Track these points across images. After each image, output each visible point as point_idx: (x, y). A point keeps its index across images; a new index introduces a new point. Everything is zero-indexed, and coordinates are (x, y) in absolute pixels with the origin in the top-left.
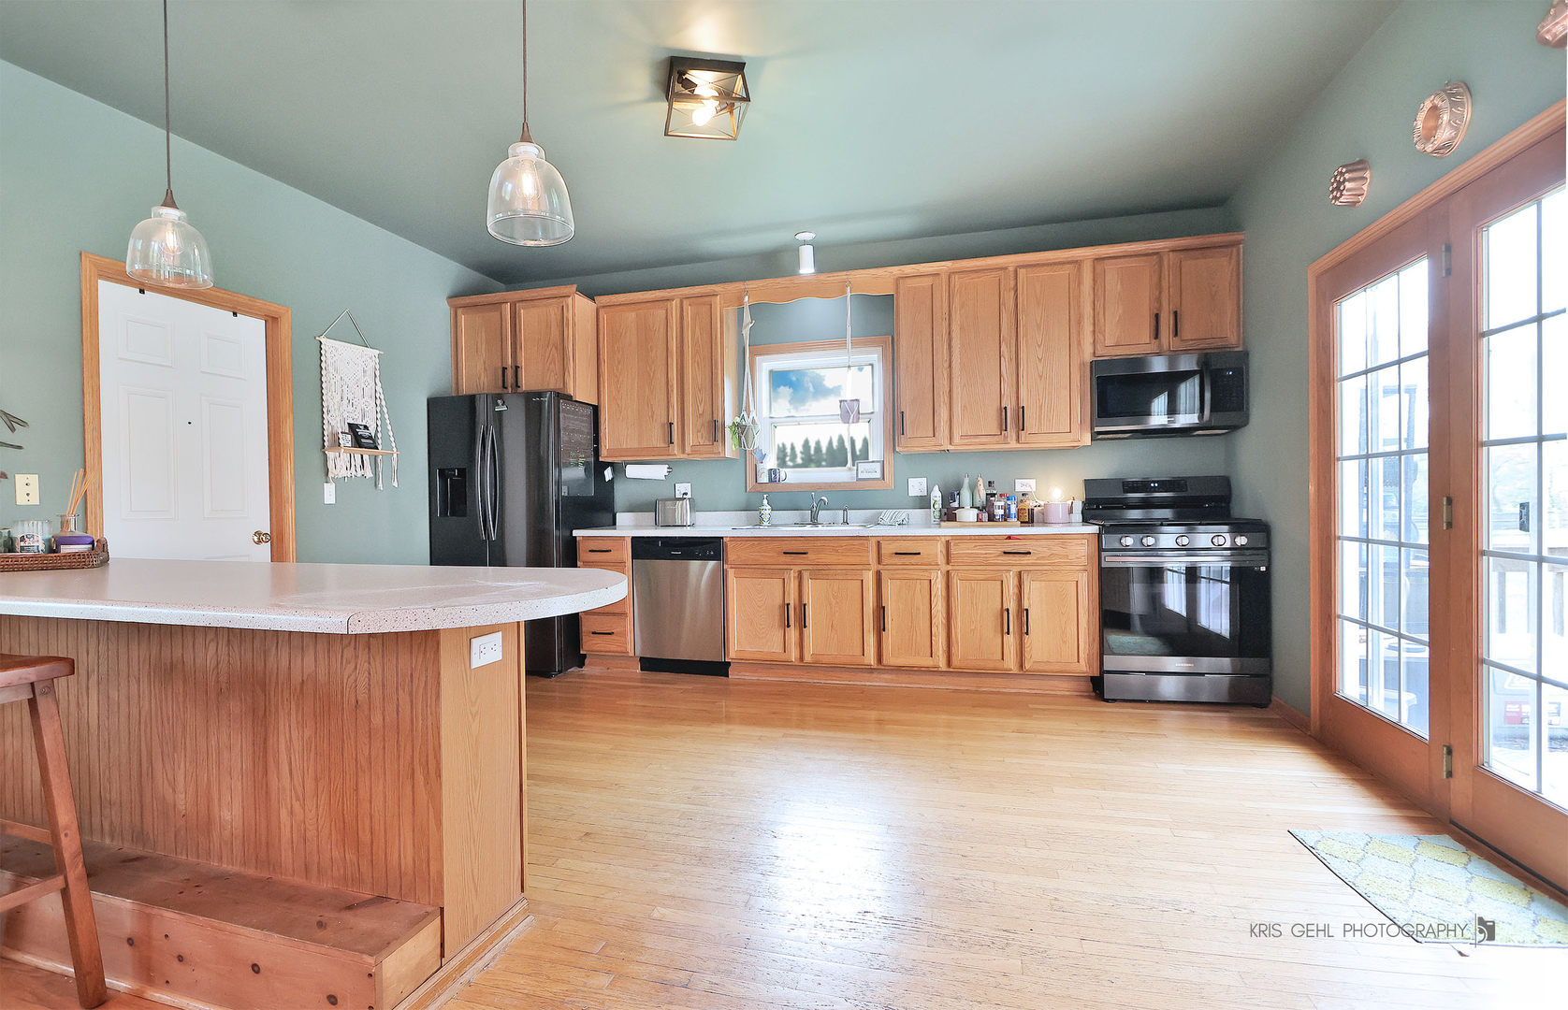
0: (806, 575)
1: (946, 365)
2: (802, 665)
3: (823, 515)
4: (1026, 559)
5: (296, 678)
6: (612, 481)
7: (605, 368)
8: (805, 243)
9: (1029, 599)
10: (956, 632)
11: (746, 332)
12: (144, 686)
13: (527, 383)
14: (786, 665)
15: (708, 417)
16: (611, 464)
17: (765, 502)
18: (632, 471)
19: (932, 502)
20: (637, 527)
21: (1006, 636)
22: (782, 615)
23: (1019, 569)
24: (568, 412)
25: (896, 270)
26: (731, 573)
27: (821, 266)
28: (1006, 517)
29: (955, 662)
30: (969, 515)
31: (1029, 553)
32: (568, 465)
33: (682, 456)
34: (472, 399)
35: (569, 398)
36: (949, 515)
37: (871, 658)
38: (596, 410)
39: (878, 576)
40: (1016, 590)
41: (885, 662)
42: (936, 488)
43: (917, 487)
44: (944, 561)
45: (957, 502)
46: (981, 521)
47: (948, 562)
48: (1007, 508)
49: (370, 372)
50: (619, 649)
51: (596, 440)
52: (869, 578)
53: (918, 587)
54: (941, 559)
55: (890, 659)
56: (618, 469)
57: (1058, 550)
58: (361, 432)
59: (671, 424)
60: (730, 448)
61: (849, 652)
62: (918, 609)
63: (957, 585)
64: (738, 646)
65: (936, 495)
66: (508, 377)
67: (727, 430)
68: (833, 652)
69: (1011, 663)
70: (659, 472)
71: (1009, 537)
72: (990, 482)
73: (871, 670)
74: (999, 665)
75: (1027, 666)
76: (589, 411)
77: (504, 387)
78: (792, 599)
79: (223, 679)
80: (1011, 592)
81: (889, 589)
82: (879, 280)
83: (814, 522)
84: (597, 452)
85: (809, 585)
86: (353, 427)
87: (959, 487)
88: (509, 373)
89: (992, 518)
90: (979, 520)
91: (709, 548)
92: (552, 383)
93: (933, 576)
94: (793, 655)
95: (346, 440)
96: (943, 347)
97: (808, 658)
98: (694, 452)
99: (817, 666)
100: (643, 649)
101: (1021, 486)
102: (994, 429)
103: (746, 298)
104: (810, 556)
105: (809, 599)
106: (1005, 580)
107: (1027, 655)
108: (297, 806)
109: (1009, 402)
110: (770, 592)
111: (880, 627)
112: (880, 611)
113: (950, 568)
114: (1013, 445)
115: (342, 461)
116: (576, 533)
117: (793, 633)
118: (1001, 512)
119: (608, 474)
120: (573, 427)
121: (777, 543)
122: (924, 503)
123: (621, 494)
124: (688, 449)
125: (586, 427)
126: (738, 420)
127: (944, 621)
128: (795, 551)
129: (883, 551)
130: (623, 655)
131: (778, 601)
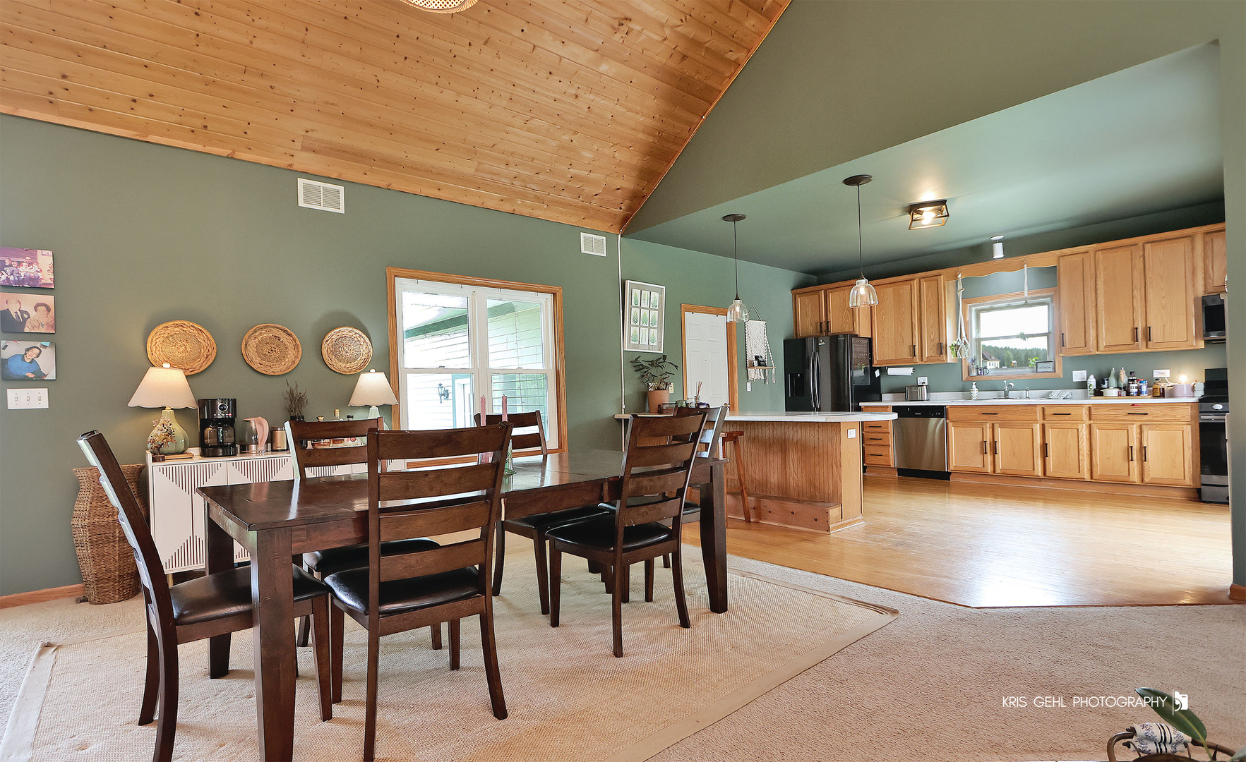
0: (996, 426)
1: (1094, 305)
2: (994, 475)
3: (1011, 393)
4: (1145, 418)
5: (795, 440)
6: (879, 377)
7: (875, 318)
8: (996, 242)
9: (1147, 440)
10: (1096, 459)
11: (960, 294)
12: (745, 444)
13: (834, 329)
14: (986, 475)
15: (937, 341)
16: (879, 368)
17: (974, 386)
18: (891, 371)
19: (1088, 385)
20: (894, 401)
21: (1131, 462)
22: (982, 448)
23: (1140, 423)
24: (857, 343)
25: (1058, 252)
26: (950, 424)
27: (1008, 252)
28: (1139, 393)
29: (1095, 476)
30: (1112, 392)
31: (1147, 414)
32: (856, 369)
33: (921, 363)
34: (803, 340)
35: (856, 336)
36: (1099, 392)
37: (1039, 472)
38: (870, 340)
39: (1043, 426)
40: (1139, 436)
41: (1047, 475)
42: (1092, 377)
43: (1078, 376)
44: (1088, 418)
45: (1106, 384)
46: (1121, 395)
47: (1090, 419)
48: (1139, 388)
49: (763, 332)
50: (886, 464)
51: (871, 356)
52: (1038, 428)
53: (1070, 433)
54: (1085, 417)
55: (1050, 472)
56: (883, 371)
57: (1168, 412)
58: (760, 359)
59: (914, 346)
60: (950, 358)
61: (1025, 468)
62: (1070, 445)
63: (1097, 433)
64: (955, 461)
65: (1092, 381)
66: (823, 327)
67: (948, 348)
68: (1014, 468)
69: (1135, 478)
70: (908, 371)
71: (1133, 405)
72: (1131, 373)
73: (1040, 479)
74: (1126, 479)
75: (1146, 480)
76: (867, 341)
77: (821, 332)
78: (988, 439)
79: (771, 441)
80: (1135, 437)
81: (1050, 434)
82: (1047, 259)
83: (1006, 397)
84: (871, 362)
85: (998, 431)
86: (757, 358)
87: (1109, 375)
88: (824, 324)
89: (1128, 394)
90: (1119, 395)
91: (939, 411)
92: (847, 329)
93: (1080, 427)
94: (989, 469)
95: (756, 363)
96: (1091, 294)
97: (998, 471)
98: (928, 361)
99: (1003, 476)
100: (898, 464)
101: (1156, 374)
102: (1130, 342)
103: (960, 276)
104: (999, 416)
105: (999, 439)
106: (1129, 429)
107: (1146, 473)
108: (795, 477)
109: (1140, 326)
110: (974, 435)
111: (1045, 454)
112: (1044, 446)
113: (1092, 422)
114: (1144, 350)
115: (755, 373)
116: (861, 404)
117: (989, 457)
118: (1136, 390)
119: (877, 373)
120: (859, 350)
121: (977, 409)
122: (1083, 385)
123: (884, 384)
124: (925, 359)
125: (865, 350)
126: (955, 342)
127: (1088, 453)
128: (990, 413)
129: (1046, 413)
130: (888, 467)
131: (980, 439)
